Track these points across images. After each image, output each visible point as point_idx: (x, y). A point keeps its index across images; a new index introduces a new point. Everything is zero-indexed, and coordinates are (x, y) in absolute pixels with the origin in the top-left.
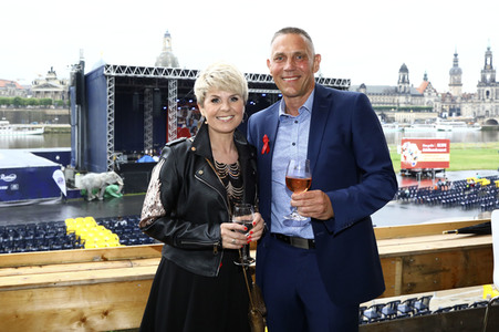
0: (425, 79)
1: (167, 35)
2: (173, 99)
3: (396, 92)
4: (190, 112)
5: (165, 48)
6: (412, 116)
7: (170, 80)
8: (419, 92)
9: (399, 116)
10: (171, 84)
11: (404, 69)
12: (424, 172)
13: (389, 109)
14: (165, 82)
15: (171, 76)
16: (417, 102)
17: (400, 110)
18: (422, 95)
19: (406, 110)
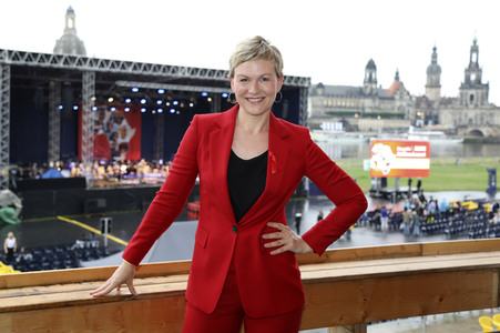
0: (397, 78)
1: (70, 12)
2: (89, 97)
3: (360, 93)
4: (108, 115)
5: (67, 29)
6: (379, 123)
7: (85, 72)
8: (389, 95)
9: (364, 123)
10: (86, 78)
11: (371, 66)
12: (398, 193)
13: (352, 114)
14: (78, 74)
15: (86, 67)
16: (387, 107)
17: (365, 116)
18: (392, 99)
19: (374, 116)
